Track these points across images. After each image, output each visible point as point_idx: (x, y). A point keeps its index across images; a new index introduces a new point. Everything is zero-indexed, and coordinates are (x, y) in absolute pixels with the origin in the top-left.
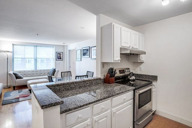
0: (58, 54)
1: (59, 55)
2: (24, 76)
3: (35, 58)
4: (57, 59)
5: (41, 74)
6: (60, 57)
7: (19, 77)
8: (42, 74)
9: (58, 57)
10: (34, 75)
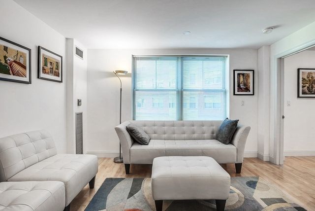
0: (239, 74)
1: (242, 79)
2: (154, 135)
3: (180, 88)
4: (237, 93)
5: (194, 133)
6: (245, 85)
7: (139, 138)
8: (195, 135)
9: (239, 86)
10: (175, 136)
